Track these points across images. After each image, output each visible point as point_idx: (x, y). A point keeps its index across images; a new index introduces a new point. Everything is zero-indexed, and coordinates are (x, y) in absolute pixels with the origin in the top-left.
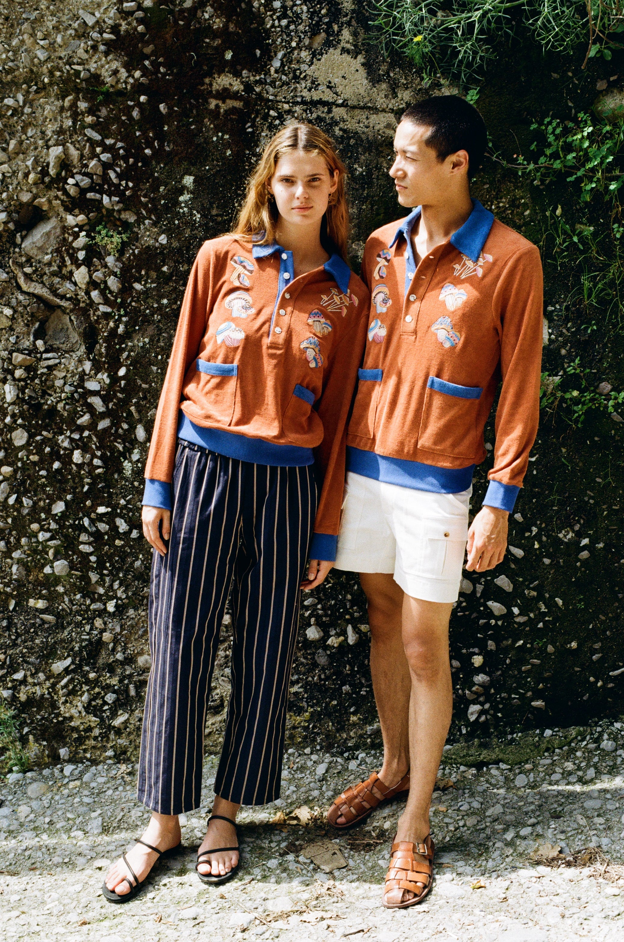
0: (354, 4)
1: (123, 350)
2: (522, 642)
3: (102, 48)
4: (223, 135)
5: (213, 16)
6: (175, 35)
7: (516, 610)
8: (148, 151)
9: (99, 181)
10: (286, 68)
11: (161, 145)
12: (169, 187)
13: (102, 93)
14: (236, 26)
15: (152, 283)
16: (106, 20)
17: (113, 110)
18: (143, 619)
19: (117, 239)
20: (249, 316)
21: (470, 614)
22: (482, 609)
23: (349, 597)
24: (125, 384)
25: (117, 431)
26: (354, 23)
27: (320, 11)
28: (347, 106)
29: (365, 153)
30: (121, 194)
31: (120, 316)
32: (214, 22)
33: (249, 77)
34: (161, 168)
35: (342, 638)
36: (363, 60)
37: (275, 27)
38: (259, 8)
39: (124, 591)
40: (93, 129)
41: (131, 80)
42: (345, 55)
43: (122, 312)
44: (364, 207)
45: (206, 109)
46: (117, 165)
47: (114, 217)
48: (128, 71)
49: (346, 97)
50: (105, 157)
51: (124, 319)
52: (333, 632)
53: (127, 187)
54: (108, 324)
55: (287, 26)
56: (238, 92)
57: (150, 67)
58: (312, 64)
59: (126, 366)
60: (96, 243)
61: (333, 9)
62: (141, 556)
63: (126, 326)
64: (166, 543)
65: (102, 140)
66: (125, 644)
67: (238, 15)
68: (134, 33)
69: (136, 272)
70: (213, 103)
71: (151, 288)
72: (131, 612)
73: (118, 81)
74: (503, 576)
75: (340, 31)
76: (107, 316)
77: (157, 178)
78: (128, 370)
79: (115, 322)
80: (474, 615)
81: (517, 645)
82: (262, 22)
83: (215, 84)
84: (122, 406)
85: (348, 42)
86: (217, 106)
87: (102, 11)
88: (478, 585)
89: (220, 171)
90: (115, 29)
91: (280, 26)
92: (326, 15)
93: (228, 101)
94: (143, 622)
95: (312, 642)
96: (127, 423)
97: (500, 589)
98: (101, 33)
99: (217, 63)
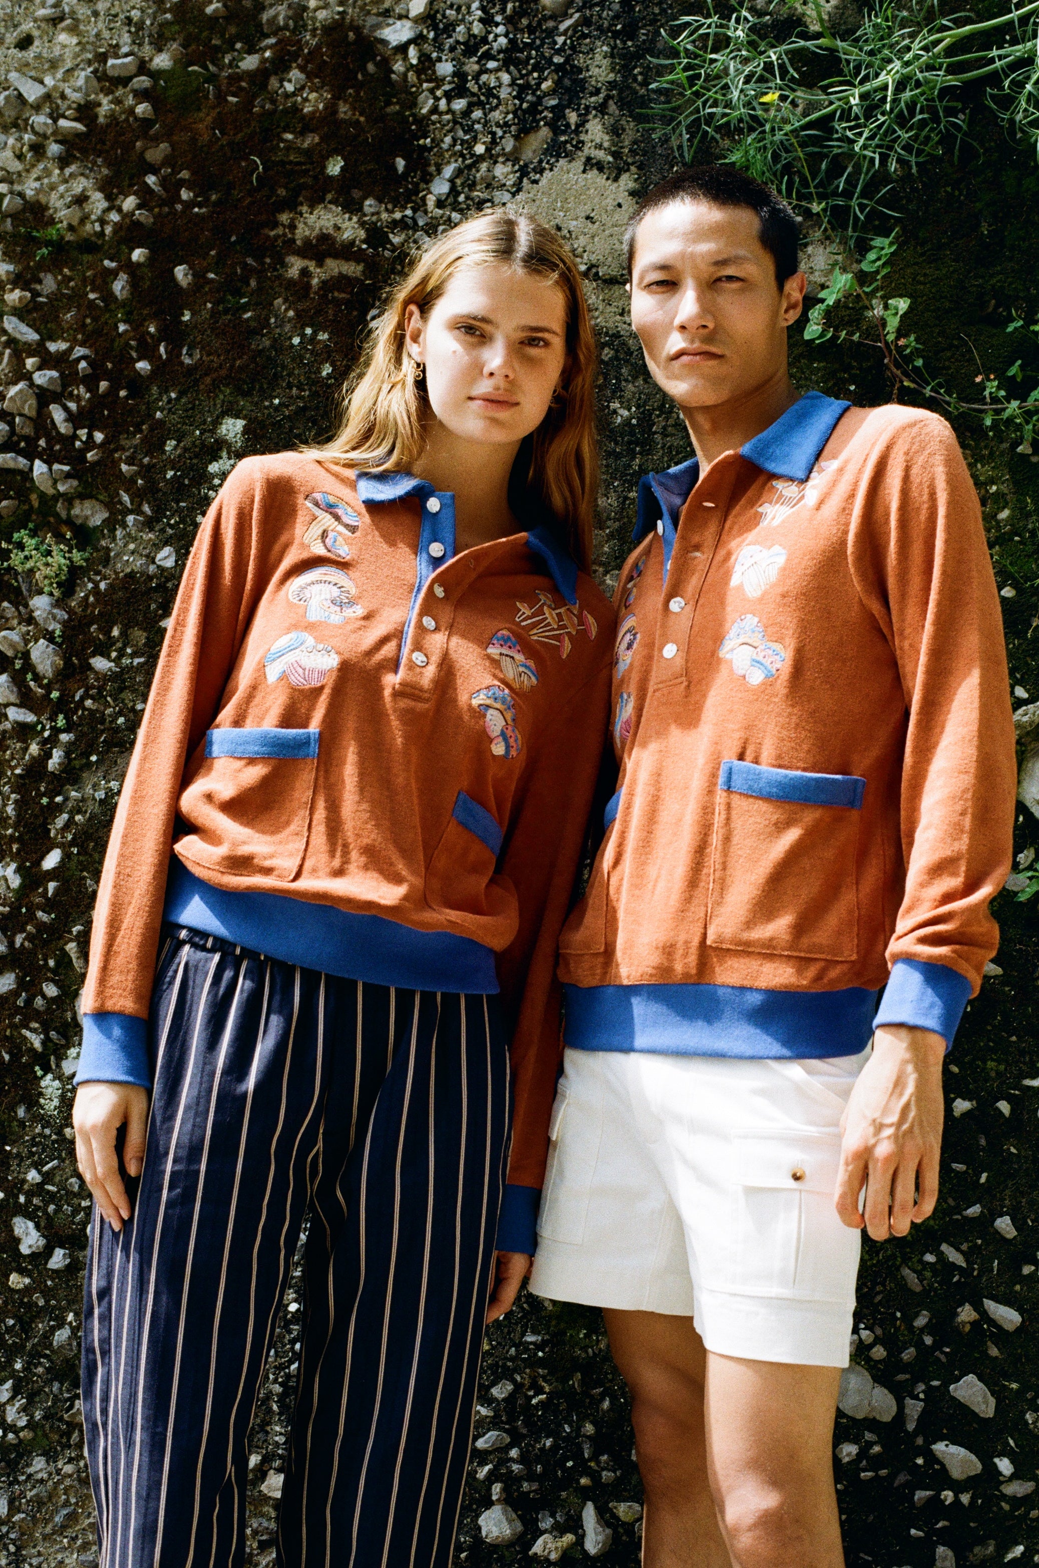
0: (613, 70)
1: (54, 810)
2: (1021, 1548)
3: (54, 149)
4: (315, 333)
5: (303, 88)
6: (220, 122)
7: (1005, 1466)
8: (142, 366)
9: (28, 431)
10: (462, 198)
11: (174, 353)
12: (187, 442)
13: (48, 243)
14: (354, 109)
15: (133, 655)
16: (68, 91)
17: (70, 279)
18: (68, 1482)
19: (58, 559)
20: (347, 621)
21: (892, 1476)
22: (920, 1461)
23: (589, 1429)
24: (57, 891)
25: (29, 1002)
26: (612, 107)
27: (539, 85)
28: (596, 277)
29: (635, 378)
30: (76, 459)
31: (56, 731)
32: (306, 100)
33: (378, 213)
34: (170, 401)
35: (569, 1538)
36: (631, 185)
37: (441, 114)
38: (405, 75)
39: (24, 1409)
40: (22, 319)
41: (114, 217)
42: (593, 174)
43: (61, 722)
44: (633, 495)
45: (279, 277)
46: (71, 396)
47: (57, 515)
48: (109, 197)
49: (594, 258)
50: (41, 378)
51: (64, 737)
52: (546, 1523)
53: (90, 443)
54: (26, 749)
55: (467, 113)
56: (352, 243)
57: (156, 188)
58: (519, 190)
59: (61, 846)
60: (10, 569)
61: (567, 82)
62: (70, 1317)
63: (67, 754)
64: (130, 1185)
65: (41, 344)
66: (19, 1549)
67: (359, 86)
68: (127, 120)
69: (100, 629)
70: (295, 266)
71: (131, 667)
72: (38, 1464)
73: (84, 219)
74: (971, 1378)
75: (581, 124)
76: (24, 731)
77: (161, 422)
78: (67, 857)
79: (44, 742)
80: (902, 1478)
81: (1010, 1556)
82: (413, 104)
83: (301, 226)
84: (46, 943)
85: (599, 147)
86: (305, 272)
87: (59, 75)
88: (909, 1401)
89: (304, 409)
90: (86, 111)
91: (449, 111)
92: (553, 92)
93: (330, 263)
94: (66, 1491)
95: (494, 1547)
96: (56, 983)
97: (964, 1410)
98: (55, 116)
99: (310, 181)
